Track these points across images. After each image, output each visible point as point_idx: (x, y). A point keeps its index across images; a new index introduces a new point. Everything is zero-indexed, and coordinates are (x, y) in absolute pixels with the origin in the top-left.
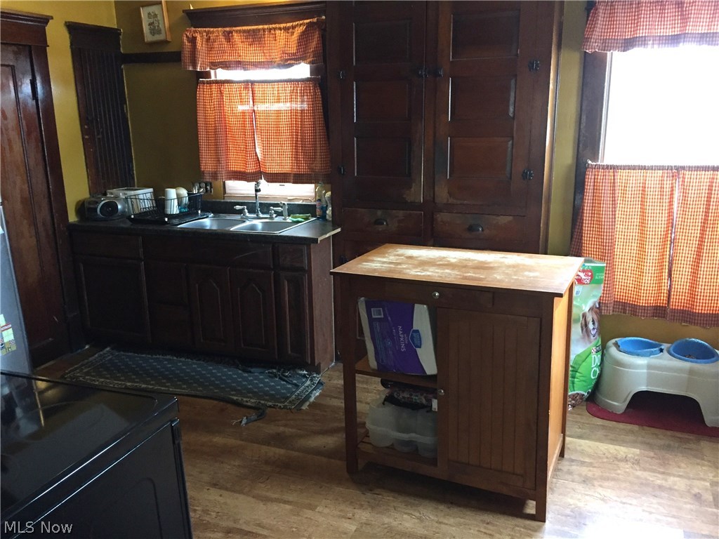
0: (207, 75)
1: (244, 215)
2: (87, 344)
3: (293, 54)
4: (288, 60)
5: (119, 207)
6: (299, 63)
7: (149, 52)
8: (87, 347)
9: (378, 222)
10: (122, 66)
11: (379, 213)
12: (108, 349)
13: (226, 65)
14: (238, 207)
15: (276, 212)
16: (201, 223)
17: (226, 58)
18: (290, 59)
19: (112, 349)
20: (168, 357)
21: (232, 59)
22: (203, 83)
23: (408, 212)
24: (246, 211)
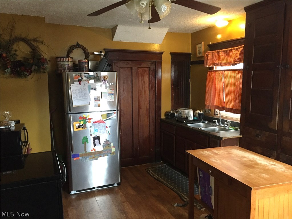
0: (212, 68)
1: (216, 124)
2: (162, 161)
3: (238, 59)
4: (235, 62)
5: (176, 115)
6: (240, 63)
7: (197, 60)
8: (161, 162)
9: (257, 136)
10: (191, 66)
11: (258, 131)
12: (165, 164)
13: (217, 65)
14: (214, 120)
15: (226, 124)
16: (200, 124)
17: (218, 62)
18: (236, 61)
19: (167, 165)
20: (179, 173)
21: (219, 62)
22: (209, 71)
23: (270, 133)
24: (217, 122)
